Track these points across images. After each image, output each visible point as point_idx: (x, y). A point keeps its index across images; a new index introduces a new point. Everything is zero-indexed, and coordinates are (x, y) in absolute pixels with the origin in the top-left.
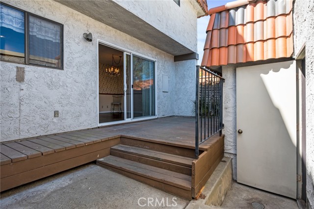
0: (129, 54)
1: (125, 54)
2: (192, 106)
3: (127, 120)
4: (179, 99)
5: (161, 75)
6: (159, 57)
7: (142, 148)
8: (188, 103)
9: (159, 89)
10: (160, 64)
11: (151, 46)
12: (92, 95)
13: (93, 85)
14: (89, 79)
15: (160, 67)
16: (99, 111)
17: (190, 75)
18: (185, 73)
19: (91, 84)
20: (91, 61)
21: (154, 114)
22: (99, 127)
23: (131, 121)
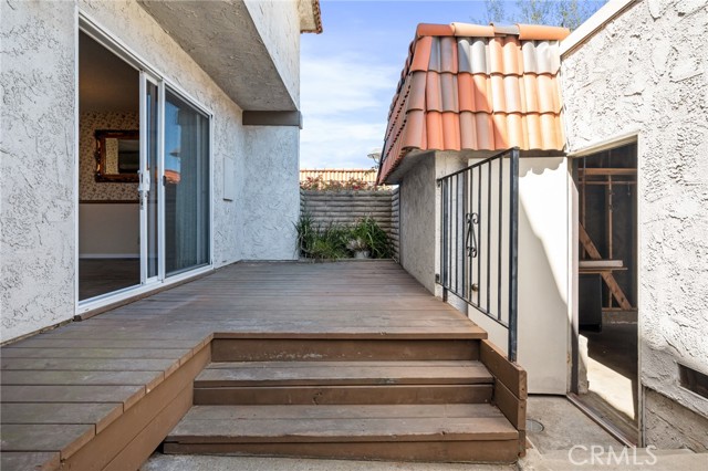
0: (154, 82)
1: (144, 77)
2: (289, 236)
3: (149, 284)
4: (255, 218)
5: (221, 157)
6: (217, 105)
8: (279, 229)
9: (217, 192)
10: (220, 126)
11: (204, 73)
12: (58, 202)
13: (62, 167)
14: (47, 144)
15: (220, 133)
17: (285, 162)
18: (272, 156)
19: (55, 161)
20: (55, 79)
21: (207, 261)
22: (77, 318)
23: (160, 285)
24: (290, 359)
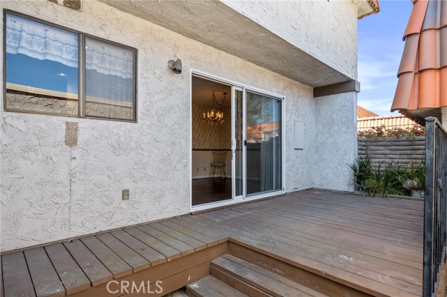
0: (240, 89)
1: (233, 89)
2: (347, 173)
3: (236, 199)
4: (323, 160)
5: (292, 122)
6: (288, 91)
7: (268, 269)
8: (340, 168)
9: (288, 145)
10: (291, 103)
11: (276, 74)
12: (182, 160)
13: (183, 143)
14: (177, 135)
15: (291, 107)
16: (193, 176)
17: (344, 119)
18: (334, 116)
19: (180, 142)
20: (180, 105)
22: (191, 214)
23: (242, 201)
24: (264, 267)
